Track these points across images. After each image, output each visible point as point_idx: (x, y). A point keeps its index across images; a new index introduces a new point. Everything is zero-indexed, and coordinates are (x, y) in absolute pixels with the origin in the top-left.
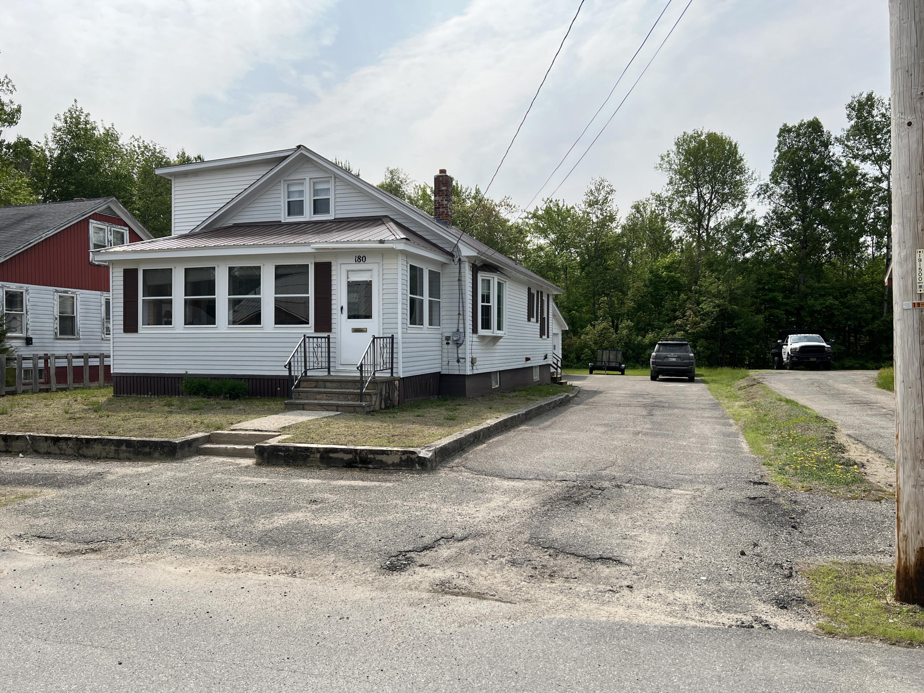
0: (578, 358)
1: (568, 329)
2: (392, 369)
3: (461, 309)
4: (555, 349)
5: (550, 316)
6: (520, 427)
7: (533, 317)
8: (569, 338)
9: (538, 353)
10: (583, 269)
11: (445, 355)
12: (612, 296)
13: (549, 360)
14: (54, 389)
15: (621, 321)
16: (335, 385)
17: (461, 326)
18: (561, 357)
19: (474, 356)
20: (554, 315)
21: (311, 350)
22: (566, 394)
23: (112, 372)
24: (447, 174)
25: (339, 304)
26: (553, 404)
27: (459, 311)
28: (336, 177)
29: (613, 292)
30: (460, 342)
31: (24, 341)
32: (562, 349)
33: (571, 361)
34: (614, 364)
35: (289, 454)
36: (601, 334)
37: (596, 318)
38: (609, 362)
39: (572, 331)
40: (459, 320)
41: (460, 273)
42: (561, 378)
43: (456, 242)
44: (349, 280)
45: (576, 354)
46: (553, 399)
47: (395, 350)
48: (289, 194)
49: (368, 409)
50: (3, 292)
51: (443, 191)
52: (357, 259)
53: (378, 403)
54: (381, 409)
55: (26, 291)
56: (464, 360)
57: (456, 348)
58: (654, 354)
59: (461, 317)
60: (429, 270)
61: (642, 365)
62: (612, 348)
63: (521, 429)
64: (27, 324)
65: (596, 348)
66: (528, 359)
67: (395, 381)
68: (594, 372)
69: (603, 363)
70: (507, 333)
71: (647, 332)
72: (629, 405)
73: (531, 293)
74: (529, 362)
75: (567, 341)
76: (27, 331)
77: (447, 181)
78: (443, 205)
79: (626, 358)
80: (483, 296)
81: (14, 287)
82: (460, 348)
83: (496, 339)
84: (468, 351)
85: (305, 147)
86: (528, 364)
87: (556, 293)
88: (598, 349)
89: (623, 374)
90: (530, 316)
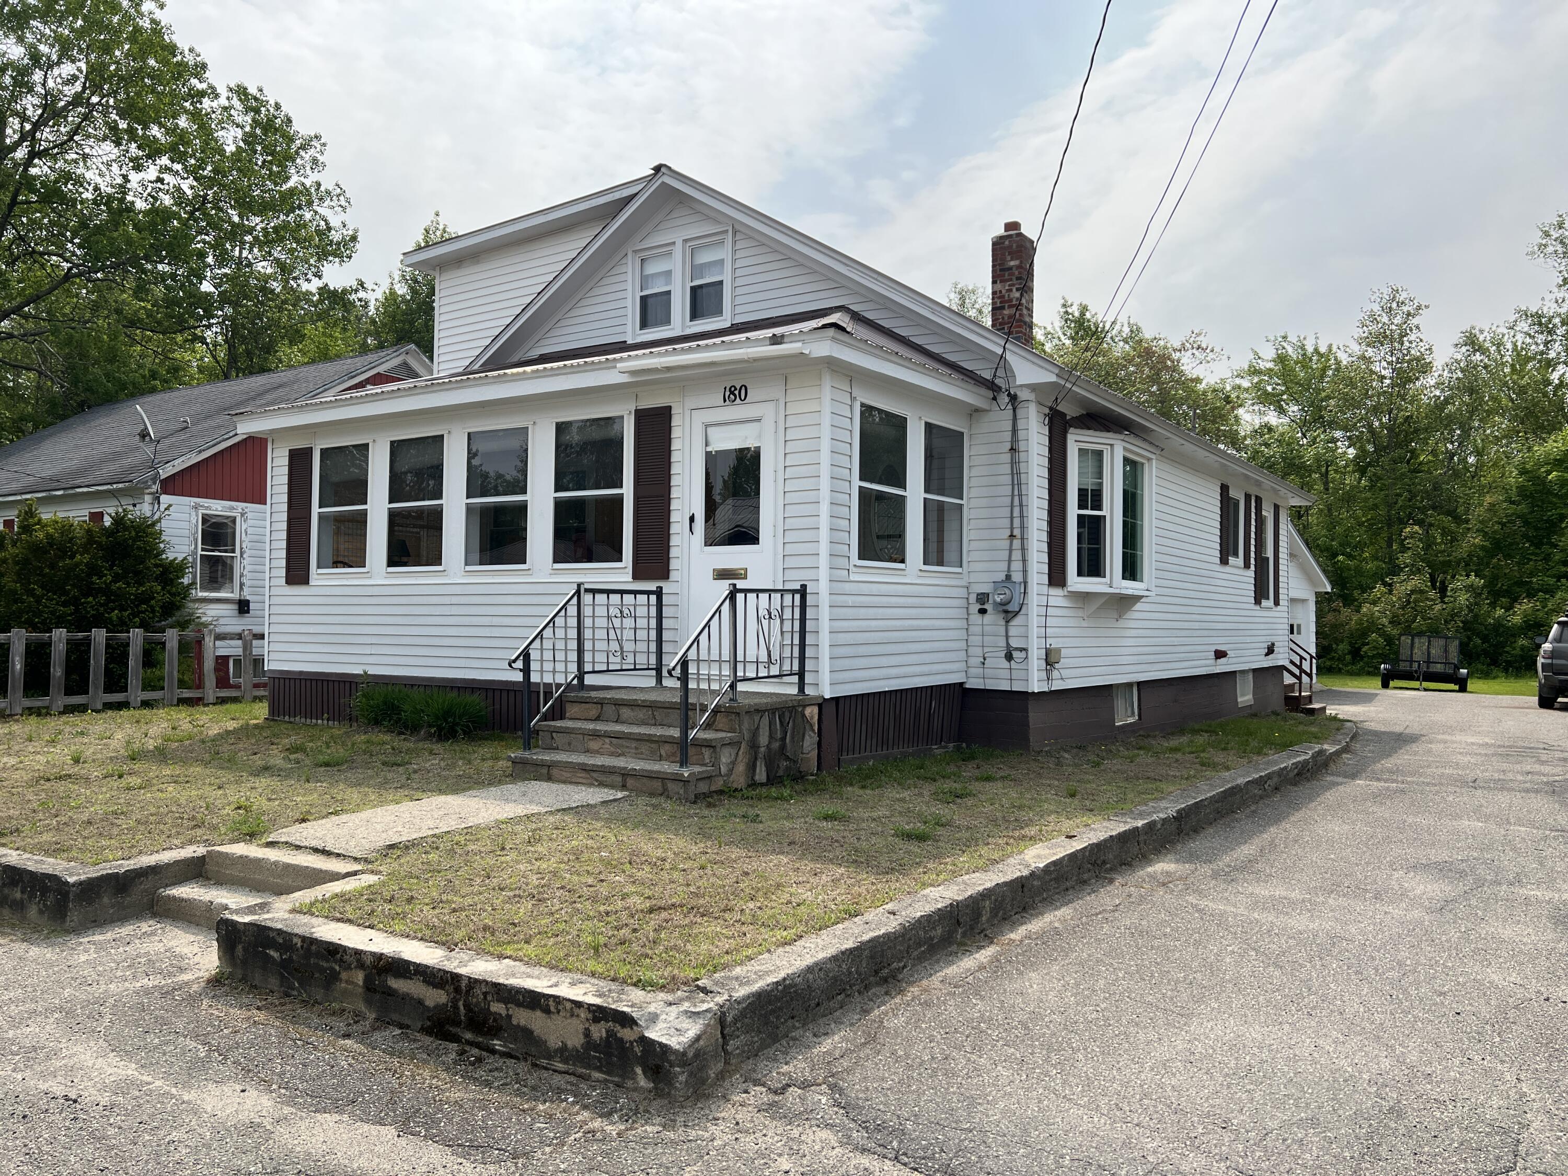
0: (1356, 653)
1: (1329, 590)
2: (801, 674)
3: (1017, 522)
4: (1292, 632)
5: (1283, 555)
6: (1150, 862)
7: (1236, 554)
8: (1335, 610)
9: (1248, 639)
10: (1362, 471)
11: (975, 640)
12: (1431, 525)
13: (1281, 656)
14: (211, 699)
15: (1453, 577)
16: (641, 714)
17: (1017, 566)
18: (1313, 651)
19: (1054, 643)
20: (1292, 556)
21: (602, 622)
22: (1317, 747)
23: (266, 669)
24: (1022, 231)
25: (686, 510)
26: (1276, 779)
27: (1012, 528)
28: (737, 230)
29: (1432, 516)
30: (1013, 607)
31: (236, 607)
32: (1317, 633)
33: (1339, 659)
34: (1439, 668)
35: (290, 959)
36: (1408, 602)
37: (1395, 570)
38: (1428, 662)
39: (1340, 596)
40: (1011, 550)
41: (1014, 431)
42: (1310, 699)
43: (999, 351)
44: (709, 449)
45: (1351, 644)
46: (1276, 763)
47: (809, 626)
48: (645, 281)
49: (703, 787)
50: (197, 516)
51: (1010, 268)
52: (727, 393)
53: (741, 768)
54: (753, 785)
55: (242, 515)
56: (1023, 654)
57: (1004, 623)
58: (1547, 646)
59: (1017, 543)
60: (927, 424)
61: (1506, 670)
62: (1434, 632)
63: (1152, 877)
64: (242, 575)
65: (1395, 632)
66: (1220, 654)
67: (805, 706)
68: (1392, 684)
69: (1415, 665)
70: (1153, 589)
71: (1515, 600)
72: (1502, 786)
73: (1229, 498)
74: (1223, 660)
75: (1330, 617)
76: (241, 589)
77: (1022, 246)
78: (1011, 300)
79: (1468, 656)
80: (1082, 493)
81: (218, 507)
82: (1012, 623)
83: (1124, 603)
84: (1035, 631)
85: (669, 168)
86: (1222, 666)
87: (1296, 502)
88: (1401, 635)
89: (1463, 689)
90: (1227, 551)
